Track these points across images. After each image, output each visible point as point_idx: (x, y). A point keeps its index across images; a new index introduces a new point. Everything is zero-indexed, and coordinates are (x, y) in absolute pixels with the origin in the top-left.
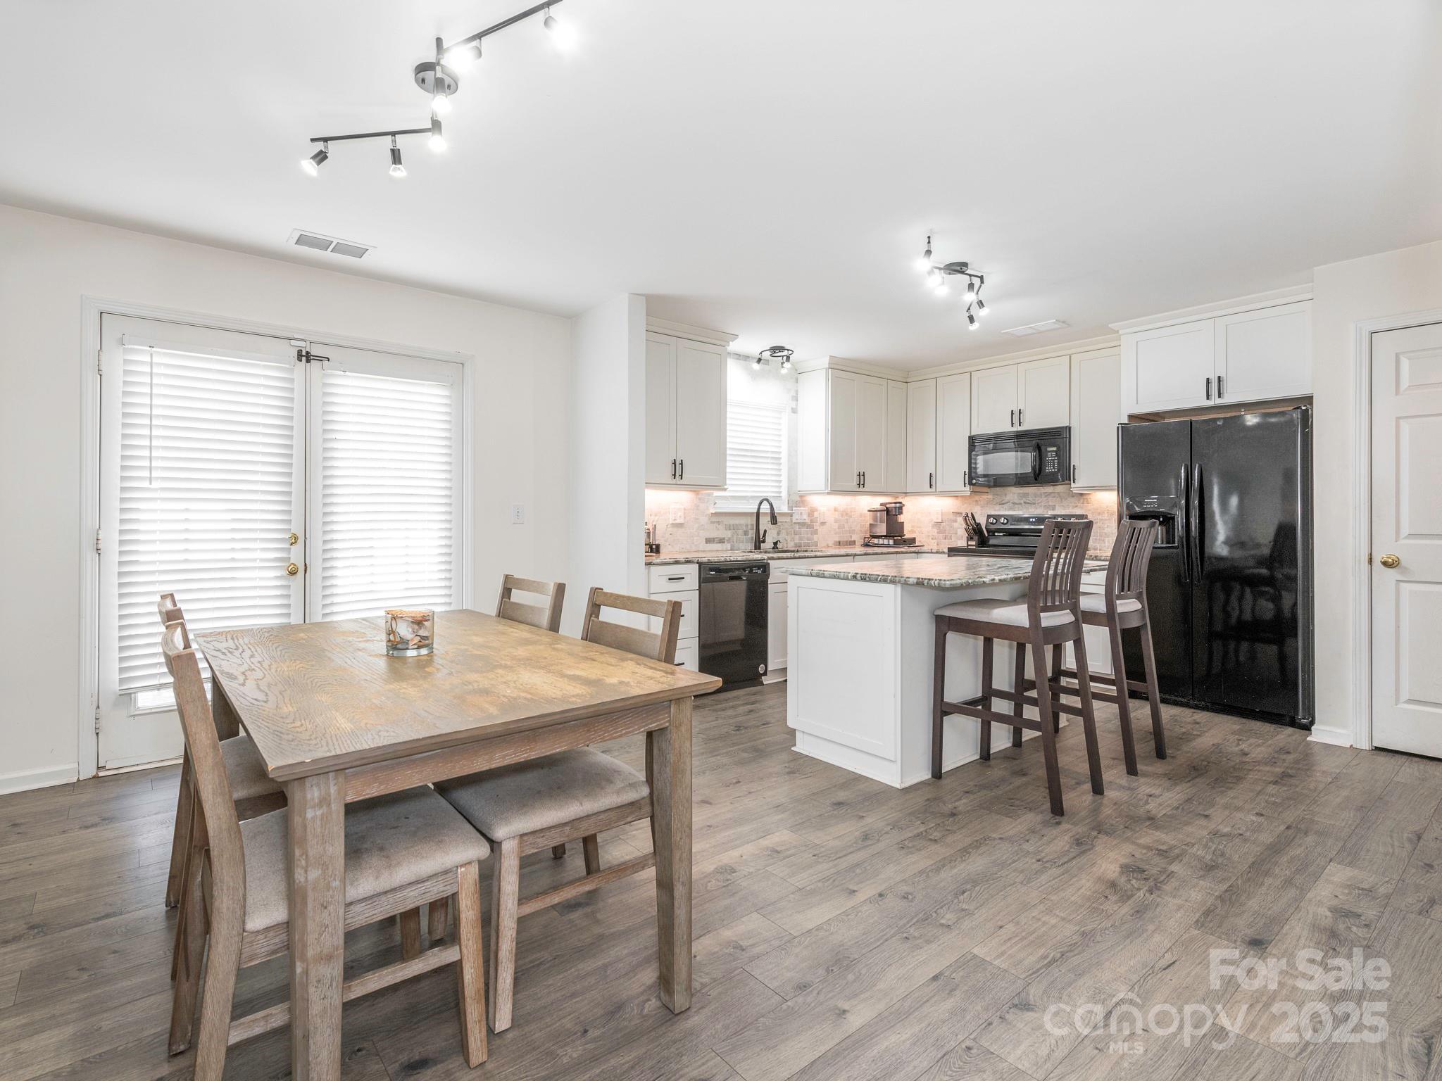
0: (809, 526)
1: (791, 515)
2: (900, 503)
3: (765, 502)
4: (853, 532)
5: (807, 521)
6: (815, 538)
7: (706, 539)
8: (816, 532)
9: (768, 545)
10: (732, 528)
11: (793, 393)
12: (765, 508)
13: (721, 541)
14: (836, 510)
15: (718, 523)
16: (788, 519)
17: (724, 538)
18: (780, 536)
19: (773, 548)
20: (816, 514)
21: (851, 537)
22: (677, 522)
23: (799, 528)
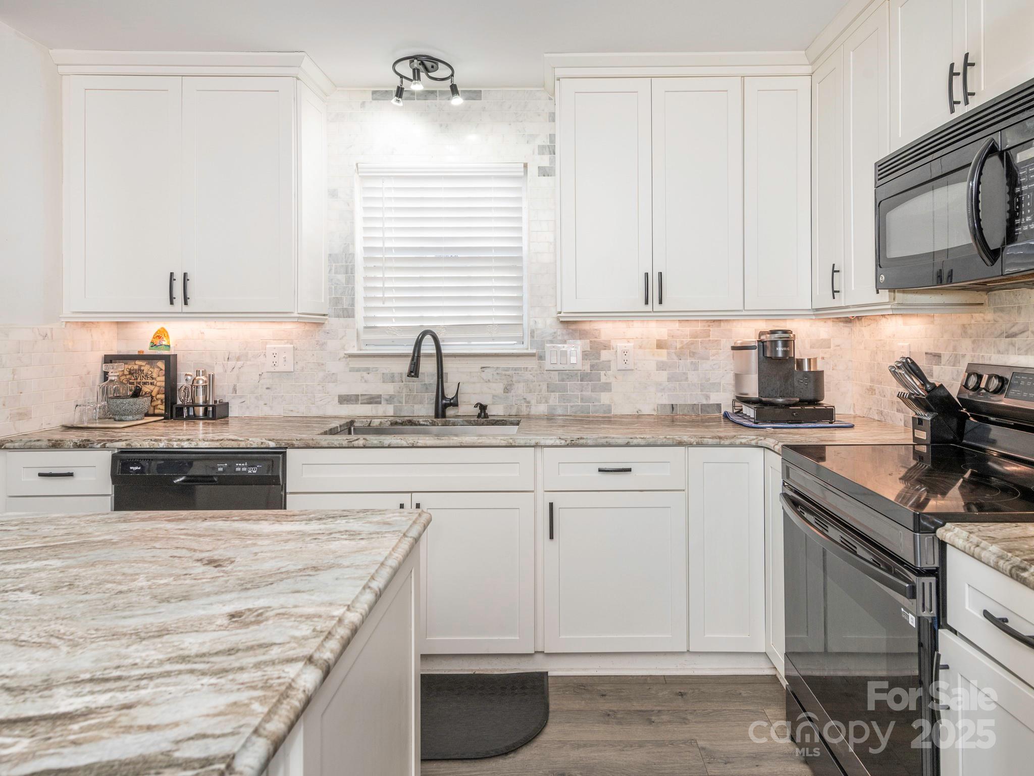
0: (584, 377)
1: (541, 358)
2: (785, 332)
3: (428, 337)
4: (716, 386)
5: (579, 367)
6: (605, 398)
7: (340, 397)
8: (607, 387)
9: (467, 408)
10: (397, 378)
11: (543, 140)
12: (428, 347)
13: (373, 400)
14: (660, 345)
15: (368, 370)
16: (532, 363)
17: (380, 396)
18: (513, 393)
19: (479, 416)
20: (605, 355)
21: (708, 397)
22: (277, 369)
23: (563, 380)
